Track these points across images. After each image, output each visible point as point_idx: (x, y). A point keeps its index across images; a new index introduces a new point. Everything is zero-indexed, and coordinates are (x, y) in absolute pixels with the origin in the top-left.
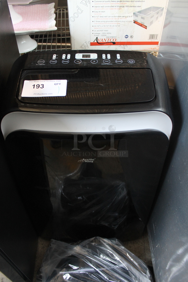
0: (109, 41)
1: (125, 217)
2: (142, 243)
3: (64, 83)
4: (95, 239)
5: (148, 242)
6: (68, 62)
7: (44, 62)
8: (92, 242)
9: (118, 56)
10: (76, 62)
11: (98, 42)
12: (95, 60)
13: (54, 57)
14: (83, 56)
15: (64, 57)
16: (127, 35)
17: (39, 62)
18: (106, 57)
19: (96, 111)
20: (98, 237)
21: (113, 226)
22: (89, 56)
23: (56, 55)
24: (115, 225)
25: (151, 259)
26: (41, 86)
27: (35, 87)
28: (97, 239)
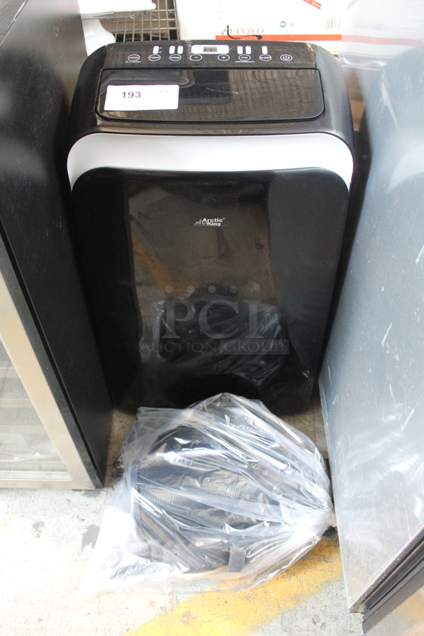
0: (251, 34)
1: (277, 367)
2: (309, 422)
3: (174, 90)
4: (221, 398)
5: (322, 420)
6: (180, 58)
7: (139, 58)
8: (216, 401)
9: (265, 50)
10: (193, 58)
11: (230, 34)
12: (225, 56)
13: (156, 50)
14: (205, 50)
15: (172, 50)
16: (283, 22)
17: (129, 57)
18: (244, 51)
19: (225, 132)
20: (227, 394)
21: (254, 380)
22: (215, 50)
23: (158, 47)
24: (258, 379)
25: (326, 449)
26: (135, 95)
27: (127, 95)
28: (225, 396)
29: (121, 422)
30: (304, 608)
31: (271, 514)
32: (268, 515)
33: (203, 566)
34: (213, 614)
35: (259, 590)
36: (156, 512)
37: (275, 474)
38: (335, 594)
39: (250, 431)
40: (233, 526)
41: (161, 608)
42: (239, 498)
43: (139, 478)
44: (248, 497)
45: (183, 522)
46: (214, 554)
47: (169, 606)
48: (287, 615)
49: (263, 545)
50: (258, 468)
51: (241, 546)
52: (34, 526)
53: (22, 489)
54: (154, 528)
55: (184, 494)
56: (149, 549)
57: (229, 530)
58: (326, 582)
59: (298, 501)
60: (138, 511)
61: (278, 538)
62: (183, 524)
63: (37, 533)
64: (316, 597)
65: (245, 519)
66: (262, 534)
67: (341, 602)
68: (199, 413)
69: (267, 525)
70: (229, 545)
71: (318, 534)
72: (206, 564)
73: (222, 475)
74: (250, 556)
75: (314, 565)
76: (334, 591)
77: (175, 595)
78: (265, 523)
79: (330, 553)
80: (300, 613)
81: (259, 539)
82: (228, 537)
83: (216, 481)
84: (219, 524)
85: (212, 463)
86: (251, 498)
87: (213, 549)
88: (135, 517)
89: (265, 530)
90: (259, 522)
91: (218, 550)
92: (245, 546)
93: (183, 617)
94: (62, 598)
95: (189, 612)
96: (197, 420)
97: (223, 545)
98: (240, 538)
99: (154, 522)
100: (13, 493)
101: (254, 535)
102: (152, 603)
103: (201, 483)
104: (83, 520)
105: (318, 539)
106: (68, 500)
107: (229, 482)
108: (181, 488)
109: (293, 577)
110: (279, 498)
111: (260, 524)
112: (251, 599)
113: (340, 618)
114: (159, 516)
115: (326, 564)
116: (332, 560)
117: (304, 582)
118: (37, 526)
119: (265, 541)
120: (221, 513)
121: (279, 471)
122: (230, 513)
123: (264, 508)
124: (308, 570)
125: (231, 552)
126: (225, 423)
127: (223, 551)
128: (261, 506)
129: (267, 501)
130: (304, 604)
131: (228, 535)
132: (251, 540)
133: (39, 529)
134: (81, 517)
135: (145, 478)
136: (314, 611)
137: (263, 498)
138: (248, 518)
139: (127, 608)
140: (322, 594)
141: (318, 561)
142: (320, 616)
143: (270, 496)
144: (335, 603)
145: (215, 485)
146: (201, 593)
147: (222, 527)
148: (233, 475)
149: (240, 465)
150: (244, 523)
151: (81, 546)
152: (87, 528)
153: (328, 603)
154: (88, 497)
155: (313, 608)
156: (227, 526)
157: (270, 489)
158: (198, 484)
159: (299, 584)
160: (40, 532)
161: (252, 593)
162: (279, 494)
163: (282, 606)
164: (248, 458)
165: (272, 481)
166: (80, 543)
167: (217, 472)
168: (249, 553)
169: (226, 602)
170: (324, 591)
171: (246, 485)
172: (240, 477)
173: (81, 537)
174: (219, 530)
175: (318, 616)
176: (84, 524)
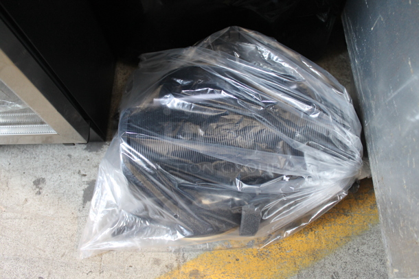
8: (223, 36)
20: (236, 27)
28: (234, 30)
29: (125, 74)
30: (322, 265)
31: (292, 166)
32: (289, 168)
33: (209, 229)
34: (223, 273)
35: (273, 247)
36: (149, 166)
37: (298, 118)
38: (356, 249)
39: (265, 67)
40: (246, 181)
41: (167, 266)
42: (253, 148)
43: (129, 126)
44: (264, 146)
45: (183, 178)
46: (222, 216)
47: (175, 265)
48: (304, 272)
49: (283, 203)
50: (277, 110)
51: (256, 206)
52: (34, 182)
53: (23, 145)
54: (148, 186)
55: (183, 144)
56: (146, 209)
57: (240, 186)
58: (347, 237)
59: (325, 151)
60: (129, 166)
61: (299, 194)
62: (183, 181)
63: (38, 190)
64: (335, 253)
65: (260, 172)
66: (280, 191)
67: (363, 258)
68: (203, 51)
69: (287, 179)
70: (240, 204)
71: (345, 189)
72: (212, 227)
73: (231, 120)
74: (267, 218)
75: (333, 220)
76: (355, 246)
77: (182, 253)
78: (285, 177)
79: (350, 206)
80: (318, 270)
81: (277, 196)
82: (238, 194)
83: (224, 127)
84: (229, 179)
85: (219, 106)
86: (267, 148)
87: (220, 210)
88: (125, 173)
89: (284, 185)
90: (277, 176)
91: (227, 212)
92: (260, 206)
93: (190, 275)
94: (63, 256)
95: (197, 270)
96: (201, 58)
97: (234, 205)
98: (254, 195)
99: (148, 179)
100: (15, 151)
101: (271, 192)
102: (157, 262)
103: (205, 131)
104: (85, 175)
105: (345, 194)
106: (70, 156)
107: (240, 128)
108: (181, 137)
109: (310, 233)
110: (302, 147)
111: (279, 179)
112: (264, 256)
113: (361, 275)
114: (152, 172)
115: (346, 218)
116: (352, 214)
117: (323, 238)
118: (38, 183)
119: (284, 199)
120: (230, 166)
121: (302, 114)
122: (241, 167)
123: (284, 160)
124: (327, 224)
125: (243, 213)
126: (235, 60)
127: (234, 212)
128: (280, 157)
129: (288, 150)
130: (323, 260)
131: (239, 192)
132: (267, 198)
133: (40, 186)
134: (83, 173)
135: (137, 127)
136: (333, 268)
137: (283, 147)
138: (264, 172)
139: (131, 266)
140: (342, 250)
141: (338, 215)
142: (340, 273)
143: (291, 144)
144: (356, 259)
145: (222, 132)
146: (209, 250)
147: (231, 184)
148: (245, 119)
149: (254, 107)
150: (260, 178)
151: (81, 202)
152: (88, 183)
153: (349, 259)
154: (89, 152)
155: (333, 265)
156: (238, 181)
157: (292, 135)
158: (201, 132)
159: (317, 239)
160: (41, 188)
161: (265, 250)
162: (302, 142)
163: (298, 263)
164: (263, 99)
165: (295, 126)
166: (81, 198)
167: (225, 117)
168: (266, 213)
169: (237, 260)
170: (344, 247)
171: (261, 131)
172: (254, 122)
173: (82, 192)
174: (228, 186)
175: (338, 273)
176: (85, 179)
